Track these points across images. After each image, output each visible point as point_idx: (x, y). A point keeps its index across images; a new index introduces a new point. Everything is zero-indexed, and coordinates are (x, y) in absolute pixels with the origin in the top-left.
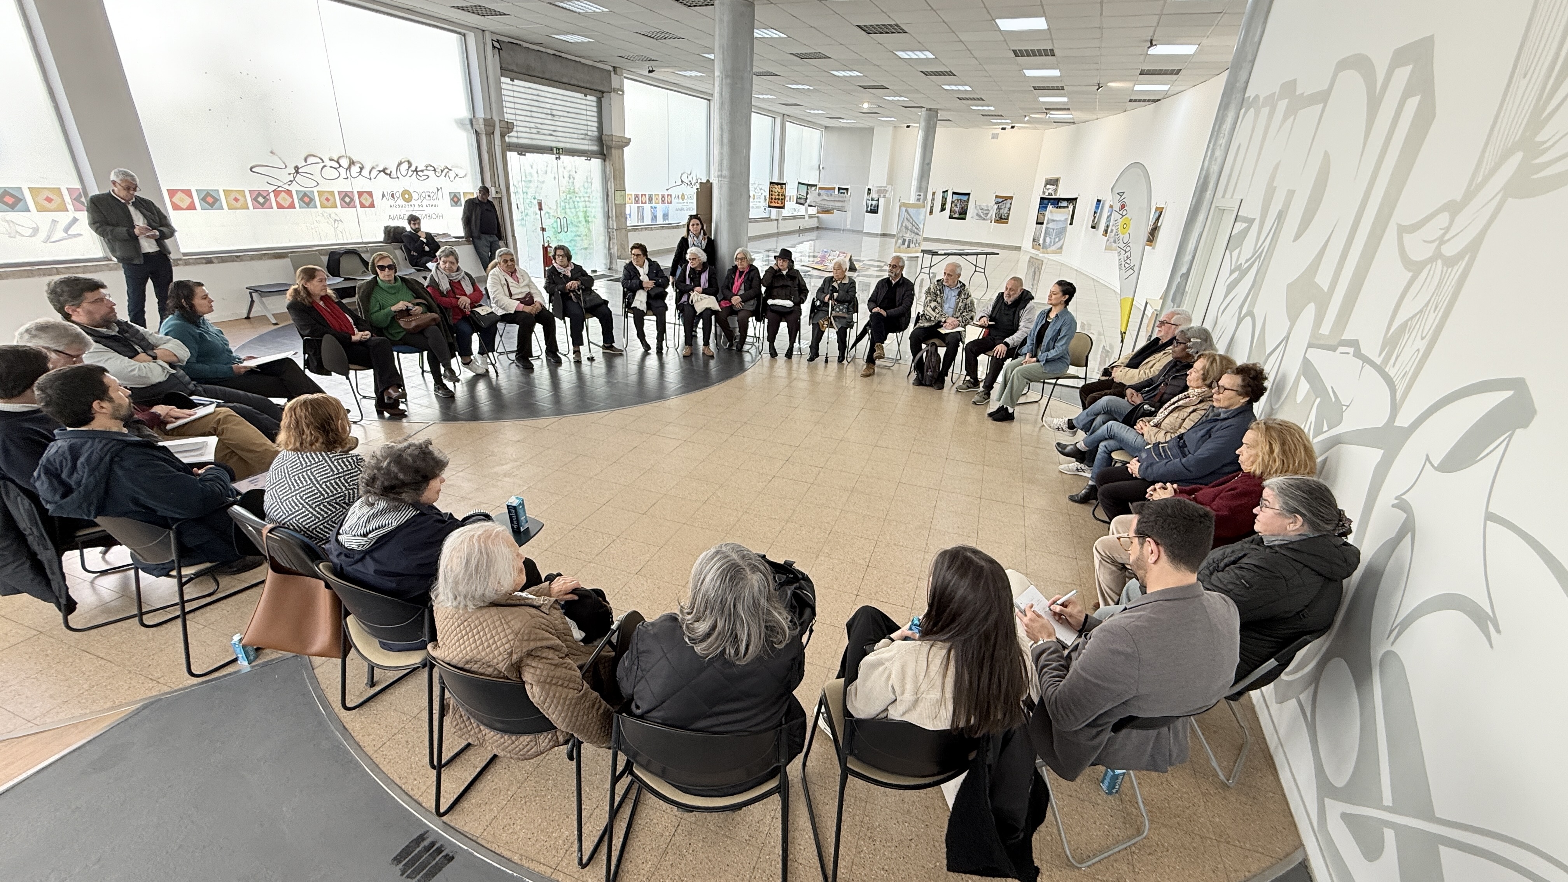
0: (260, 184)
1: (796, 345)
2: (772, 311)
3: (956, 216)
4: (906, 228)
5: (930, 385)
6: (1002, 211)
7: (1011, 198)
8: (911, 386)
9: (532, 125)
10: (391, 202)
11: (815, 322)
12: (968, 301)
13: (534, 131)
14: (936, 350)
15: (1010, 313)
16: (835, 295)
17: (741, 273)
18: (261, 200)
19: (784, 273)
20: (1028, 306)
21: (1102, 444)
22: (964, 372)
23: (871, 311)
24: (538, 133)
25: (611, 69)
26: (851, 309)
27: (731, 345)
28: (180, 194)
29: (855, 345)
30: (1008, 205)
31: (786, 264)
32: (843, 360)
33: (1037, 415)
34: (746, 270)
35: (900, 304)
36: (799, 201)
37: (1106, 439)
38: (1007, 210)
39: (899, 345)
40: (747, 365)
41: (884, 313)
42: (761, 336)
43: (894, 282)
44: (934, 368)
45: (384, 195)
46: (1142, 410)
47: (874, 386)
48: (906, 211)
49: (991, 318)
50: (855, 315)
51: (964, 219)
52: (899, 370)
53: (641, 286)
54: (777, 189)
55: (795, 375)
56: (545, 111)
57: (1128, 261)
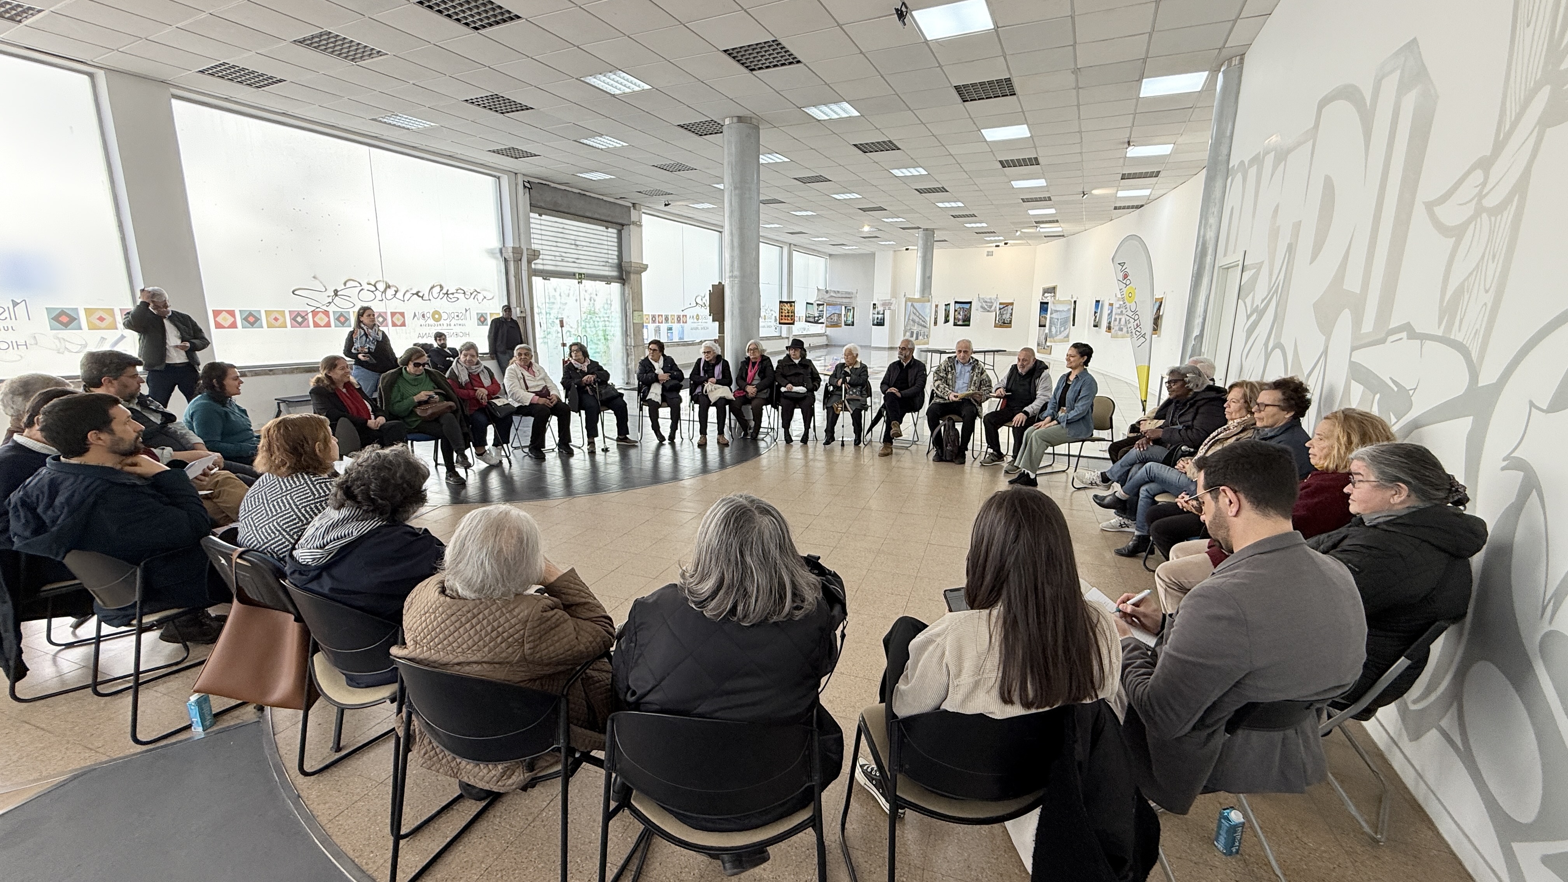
0: (299, 305)
1: (811, 430)
2: (786, 398)
3: (960, 323)
4: (914, 321)
5: (951, 461)
6: (1004, 317)
7: (1012, 304)
8: (931, 462)
9: (557, 254)
10: (422, 321)
11: (829, 405)
12: (984, 376)
13: (558, 258)
14: (954, 425)
15: (1026, 382)
16: (848, 378)
17: (754, 364)
18: (299, 319)
19: (797, 361)
20: (1043, 375)
21: (1143, 488)
22: (985, 445)
23: (884, 393)
24: (562, 261)
25: (631, 205)
26: (864, 392)
27: (746, 434)
28: (224, 314)
29: (870, 429)
30: (1010, 311)
31: (798, 353)
32: (860, 443)
33: (1067, 482)
34: (758, 360)
35: (913, 385)
36: (808, 319)
37: (1147, 483)
38: (1008, 315)
39: (915, 425)
40: (763, 451)
41: (899, 395)
42: (776, 427)
43: (905, 365)
44: (954, 442)
45: (415, 315)
46: (1180, 452)
47: (894, 463)
48: (912, 305)
49: (1007, 389)
50: (869, 399)
51: (969, 325)
52: (917, 450)
53: (656, 379)
54: (787, 307)
55: (811, 456)
56: (569, 241)
57: (1138, 329)
